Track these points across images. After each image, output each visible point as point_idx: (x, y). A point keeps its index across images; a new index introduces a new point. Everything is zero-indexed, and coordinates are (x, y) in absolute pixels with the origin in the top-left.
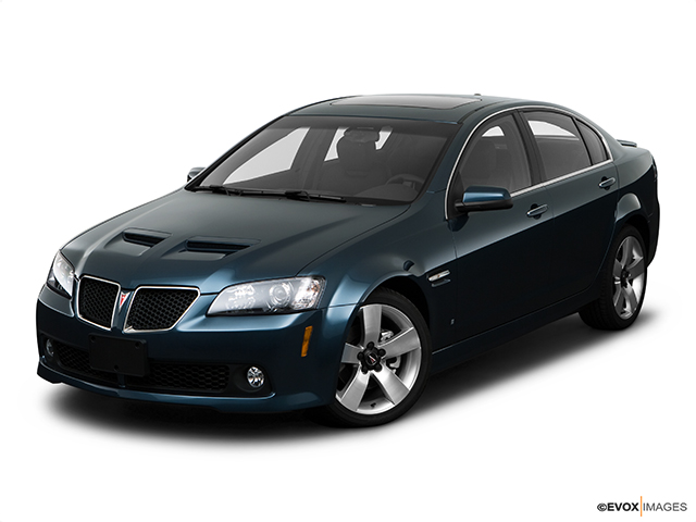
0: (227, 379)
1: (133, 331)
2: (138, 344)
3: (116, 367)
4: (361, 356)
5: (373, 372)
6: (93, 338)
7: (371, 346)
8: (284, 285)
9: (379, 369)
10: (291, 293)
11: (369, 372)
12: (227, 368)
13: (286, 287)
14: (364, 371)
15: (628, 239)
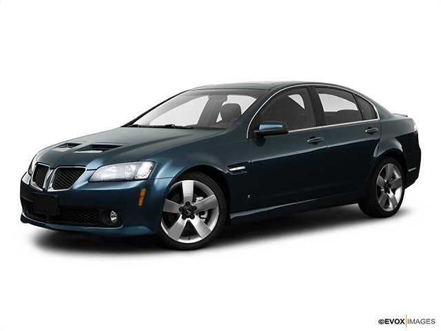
0: (98, 217)
1: (53, 190)
2: (53, 197)
3: (45, 211)
4: (183, 210)
5: (189, 219)
6: (35, 195)
7: (188, 204)
8: (131, 166)
9: (193, 218)
10: (136, 170)
11: (187, 219)
12: (98, 211)
13: (133, 167)
14: (184, 218)
15: (389, 165)
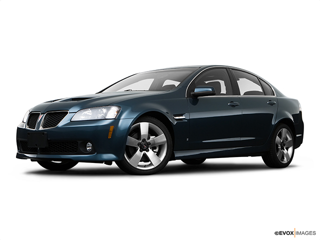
0: (77, 147)
1: (43, 129)
2: (44, 134)
3: (36, 145)
4: (139, 144)
5: (145, 152)
6: (29, 134)
7: (144, 140)
8: (103, 109)
9: (148, 151)
10: (106, 113)
11: (143, 152)
12: (78, 143)
14: (141, 151)
15: (284, 129)
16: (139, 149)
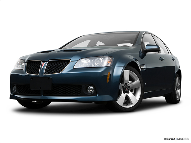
0: (81, 90)
2: (49, 78)
3: (40, 88)
4: (123, 87)
5: (127, 93)
6: (32, 78)
7: (126, 84)
10: (103, 61)
12: (81, 86)
13: (101, 59)
14: (124, 93)
15: (177, 77)
16: (123, 91)
